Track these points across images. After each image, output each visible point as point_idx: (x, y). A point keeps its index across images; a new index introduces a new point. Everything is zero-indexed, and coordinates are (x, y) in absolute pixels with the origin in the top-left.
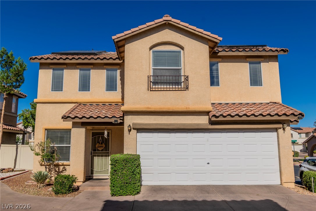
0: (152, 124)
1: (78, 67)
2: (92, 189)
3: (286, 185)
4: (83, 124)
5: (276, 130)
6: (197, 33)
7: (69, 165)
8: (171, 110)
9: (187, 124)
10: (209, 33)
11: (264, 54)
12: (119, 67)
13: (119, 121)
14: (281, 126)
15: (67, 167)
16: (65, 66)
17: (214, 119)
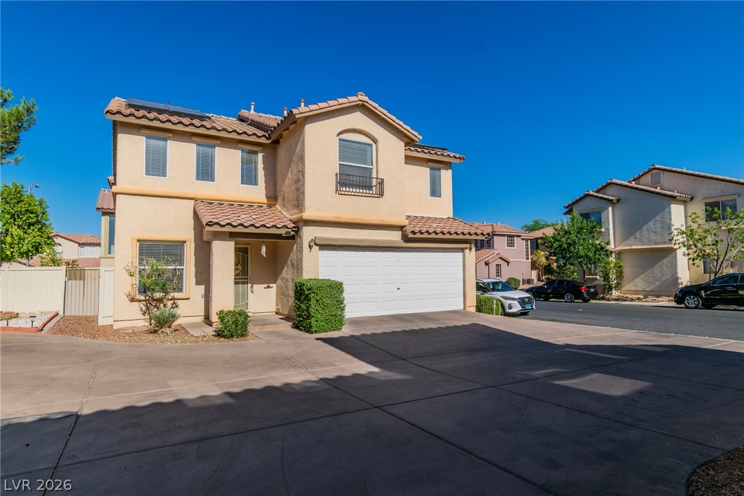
0: (341, 239)
1: (194, 139)
2: (262, 329)
3: (468, 309)
4: (232, 235)
5: (462, 250)
6: (396, 125)
7: (188, 299)
8: (364, 222)
9: (379, 240)
10: (409, 128)
11: (447, 160)
12: (261, 149)
13: (293, 233)
14: (468, 246)
15: (179, 302)
16: (171, 135)
17: (411, 236)
